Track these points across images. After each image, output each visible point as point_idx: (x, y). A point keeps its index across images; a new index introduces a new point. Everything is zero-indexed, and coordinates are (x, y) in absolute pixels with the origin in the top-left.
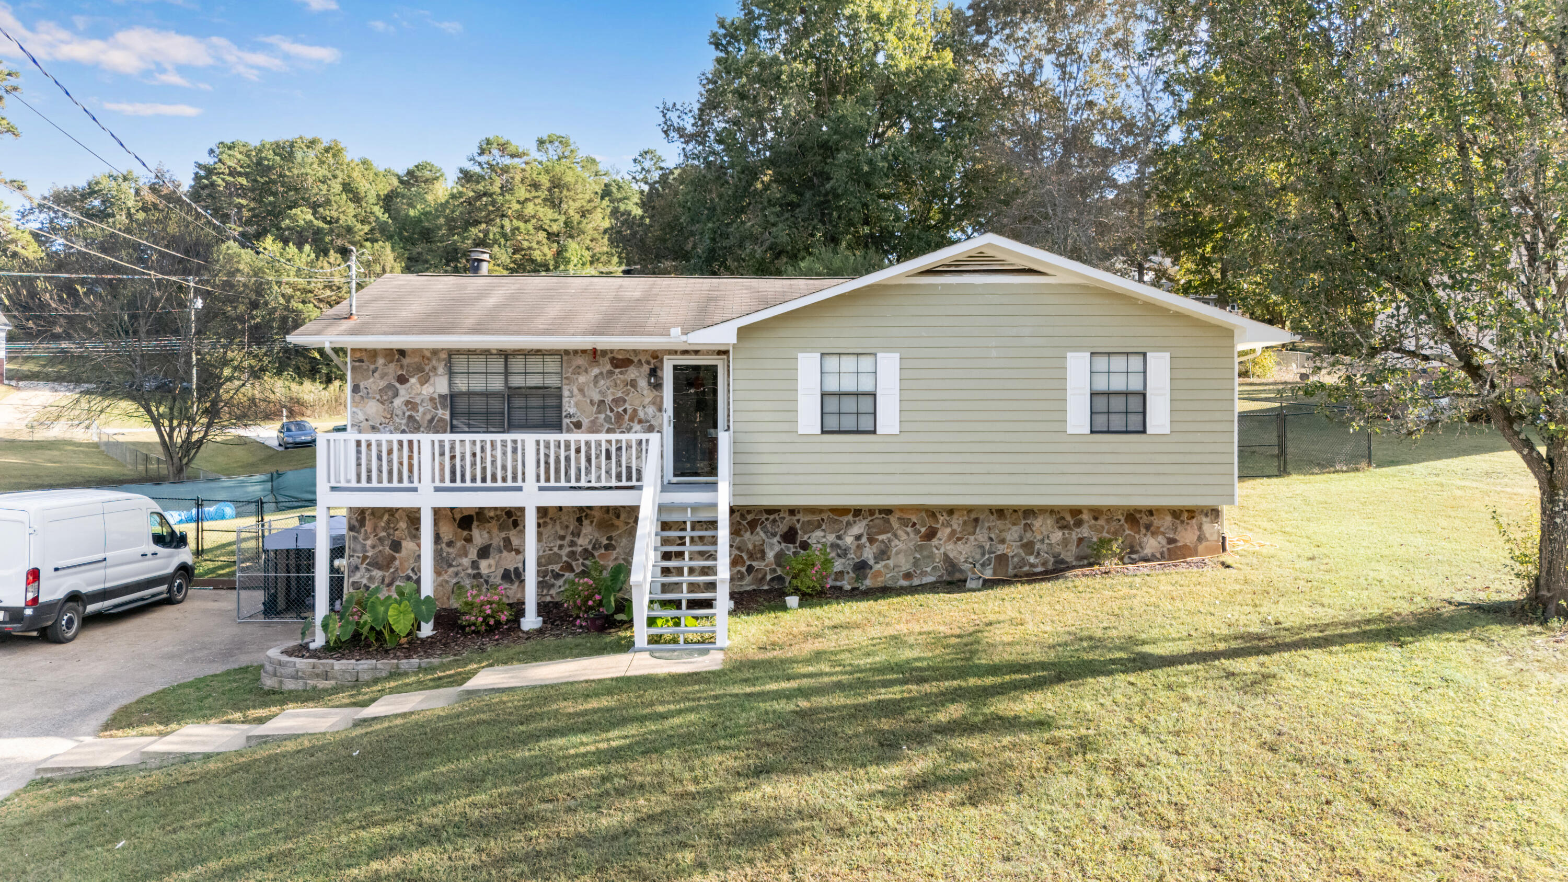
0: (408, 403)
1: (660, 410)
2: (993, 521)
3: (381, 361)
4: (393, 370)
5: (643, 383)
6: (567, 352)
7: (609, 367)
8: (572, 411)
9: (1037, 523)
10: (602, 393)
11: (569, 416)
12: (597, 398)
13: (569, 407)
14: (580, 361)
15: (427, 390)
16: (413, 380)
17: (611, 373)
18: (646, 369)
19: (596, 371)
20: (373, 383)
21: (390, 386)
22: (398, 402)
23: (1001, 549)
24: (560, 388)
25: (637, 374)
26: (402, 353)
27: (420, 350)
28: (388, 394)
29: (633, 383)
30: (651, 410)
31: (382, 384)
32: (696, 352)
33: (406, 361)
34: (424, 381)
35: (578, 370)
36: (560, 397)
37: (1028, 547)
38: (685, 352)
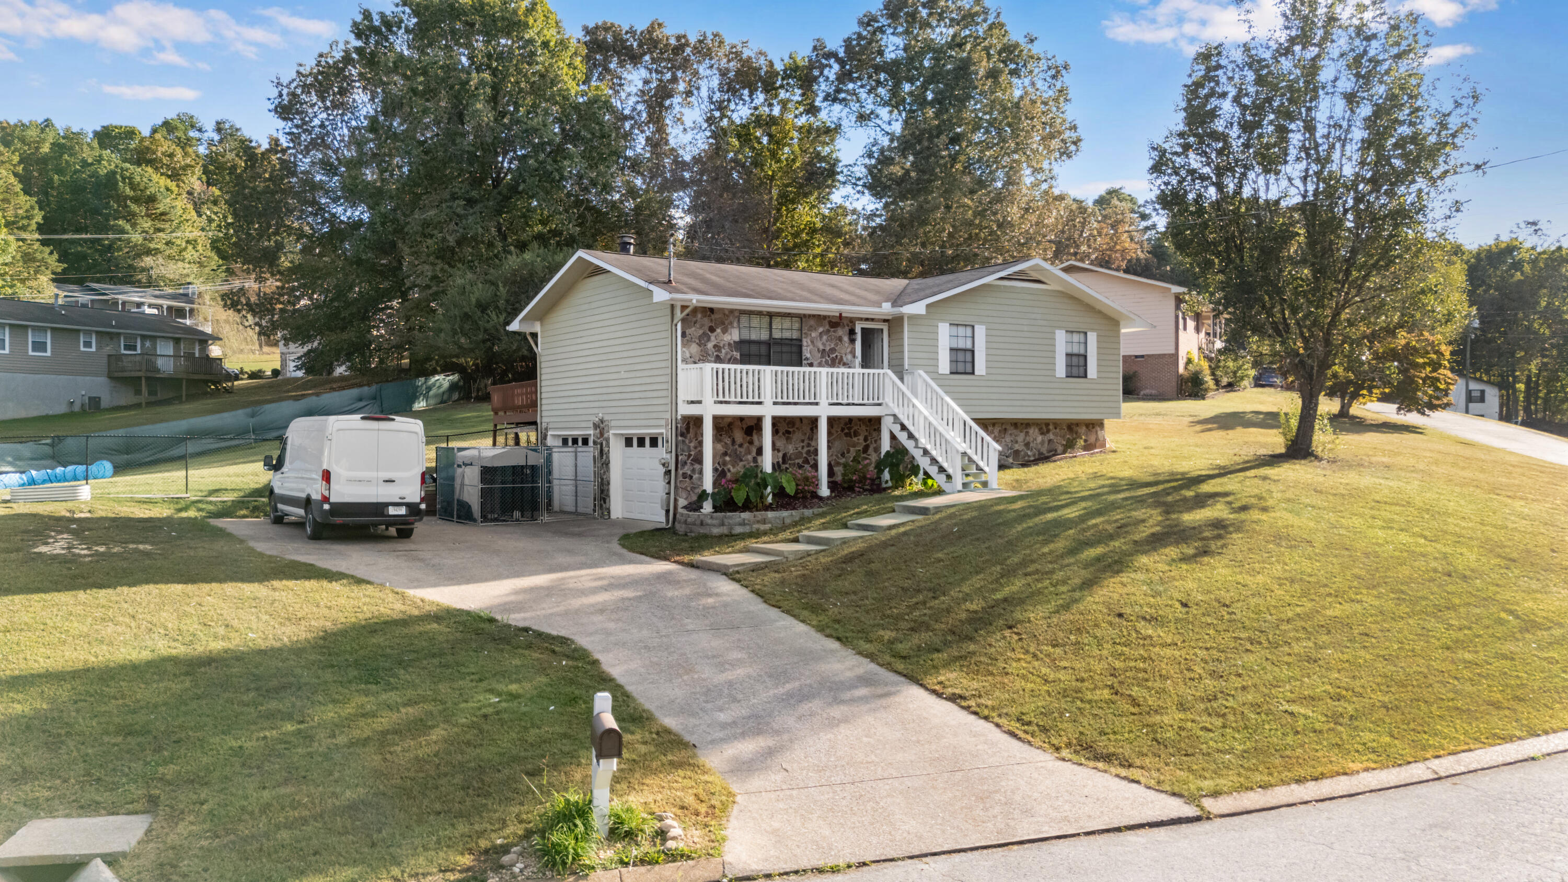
0: (715, 346)
1: (854, 356)
2: (1011, 430)
3: (699, 316)
4: (707, 323)
5: (846, 339)
6: (805, 315)
7: (827, 327)
8: (808, 355)
9: (1031, 431)
10: (824, 344)
11: (807, 359)
12: (821, 347)
13: (806, 353)
14: (812, 322)
15: (727, 338)
16: (719, 330)
17: (828, 331)
18: (847, 329)
19: (821, 330)
20: (694, 331)
21: (704, 334)
22: (710, 345)
23: (1017, 447)
24: (801, 340)
25: (842, 332)
26: (712, 310)
27: (723, 309)
28: (702, 340)
29: (840, 339)
30: (849, 357)
31: (701, 332)
32: (872, 320)
33: (713, 317)
34: (725, 331)
35: (812, 328)
36: (800, 347)
37: (1027, 445)
38: (867, 319)
